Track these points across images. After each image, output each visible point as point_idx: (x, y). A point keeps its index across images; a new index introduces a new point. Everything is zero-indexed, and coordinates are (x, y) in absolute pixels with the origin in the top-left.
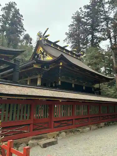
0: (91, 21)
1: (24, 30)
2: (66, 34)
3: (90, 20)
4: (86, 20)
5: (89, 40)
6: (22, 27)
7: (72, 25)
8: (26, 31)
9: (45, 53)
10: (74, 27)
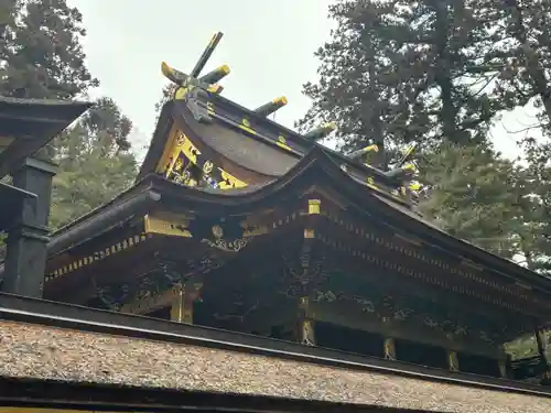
0: (430, 19)
1: (87, 82)
2: (309, 90)
3: (425, 17)
4: (405, 15)
5: (433, 113)
6: (78, 63)
7: (336, 47)
8: (96, 83)
9: (208, 167)
10: (345, 54)
